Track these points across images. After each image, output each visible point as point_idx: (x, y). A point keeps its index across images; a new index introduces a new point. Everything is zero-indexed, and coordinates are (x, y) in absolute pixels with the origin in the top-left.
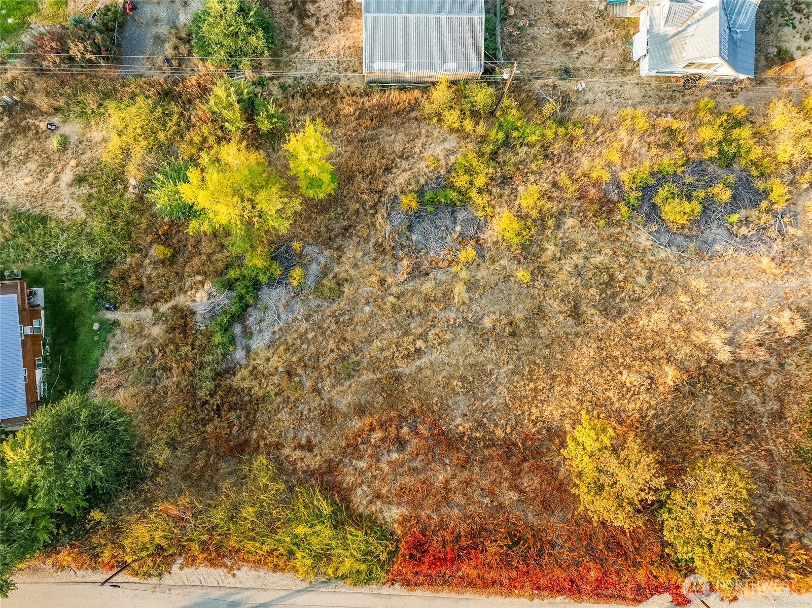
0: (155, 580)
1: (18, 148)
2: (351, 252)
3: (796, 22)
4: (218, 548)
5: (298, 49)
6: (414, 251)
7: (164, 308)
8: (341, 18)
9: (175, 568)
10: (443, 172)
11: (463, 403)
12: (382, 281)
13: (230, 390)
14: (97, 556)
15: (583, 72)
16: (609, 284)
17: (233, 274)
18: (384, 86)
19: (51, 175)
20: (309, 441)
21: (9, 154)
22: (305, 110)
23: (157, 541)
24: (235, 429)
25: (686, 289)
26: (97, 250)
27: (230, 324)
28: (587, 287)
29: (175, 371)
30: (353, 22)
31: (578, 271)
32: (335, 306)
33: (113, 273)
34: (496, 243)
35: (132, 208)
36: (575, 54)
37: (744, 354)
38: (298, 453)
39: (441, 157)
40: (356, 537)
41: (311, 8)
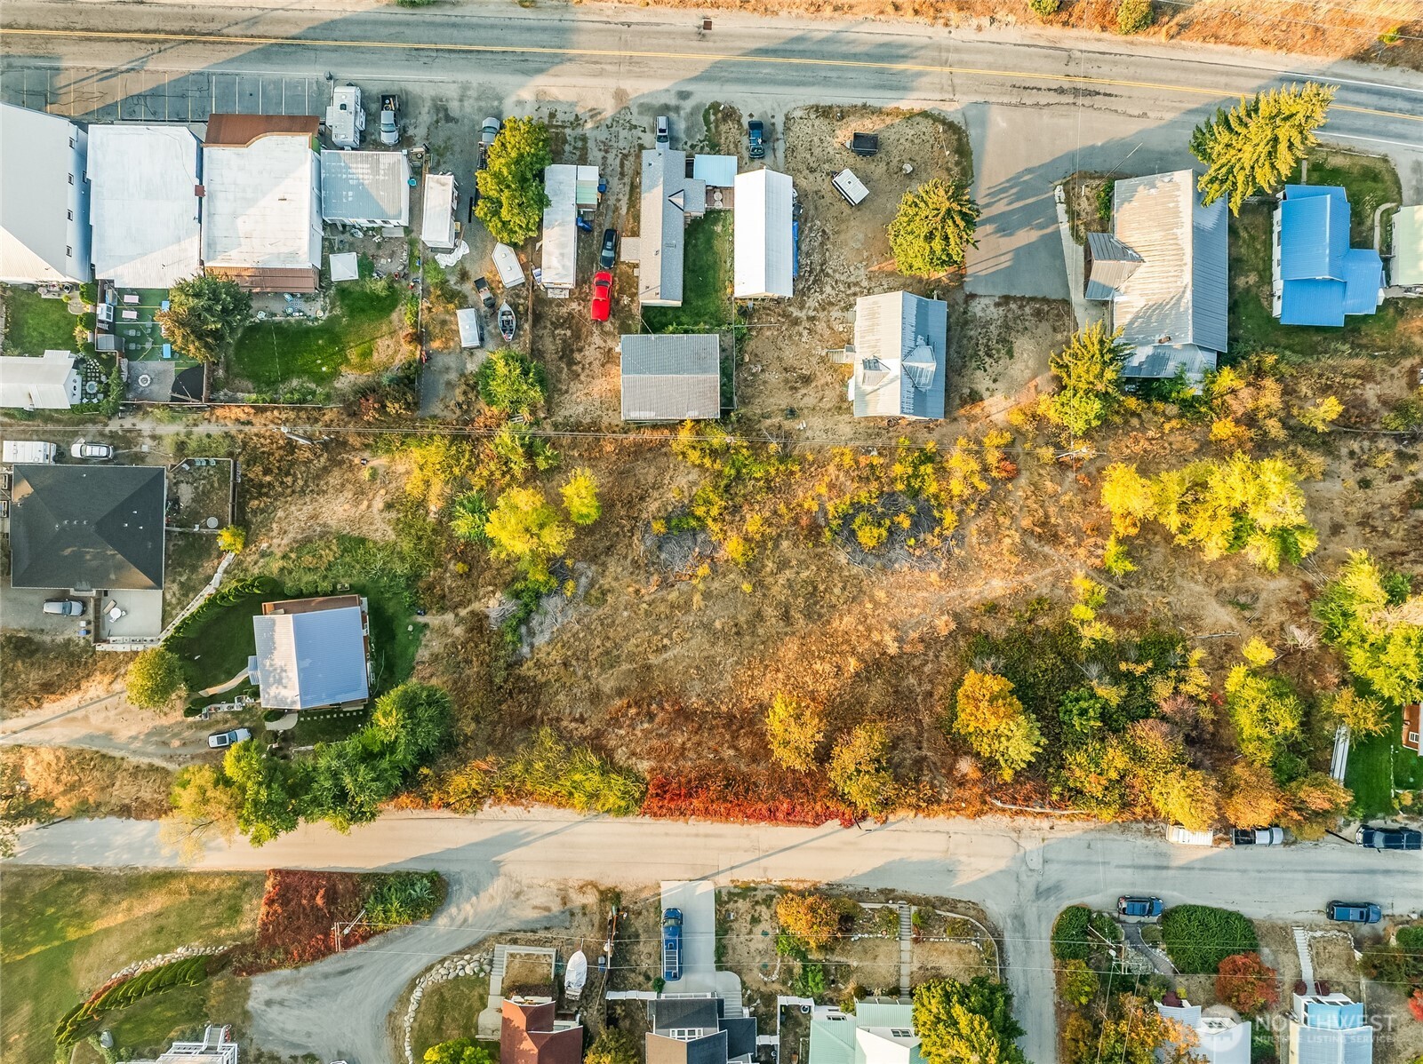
0: (471, 816)
1: (334, 478)
2: (613, 567)
3: (987, 366)
4: (519, 790)
5: (567, 392)
6: (664, 569)
7: (463, 612)
8: (603, 365)
9: (486, 807)
10: (686, 502)
11: (698, 686)
12: (637, 592)
13: (519, 678)
14: (427, 800)
15: (806, 411)
16: (813, 594)
17: (519, 586)
18: (640, 425)
19: (365, 503)
20: (581, 715)
21: (327, 483)
22: (573, 445)
23: (474, 786)
24: (524, 707)
25: (872, 599)
26: (407, 566)
27: (518, 626)
28: (796, 597)
29: (475, 663)
30: (614, 370)
31: (790, 584)
32: (600, 612)
33: (421, 584)
34: (727, 561)
35: (433, 530)
36: (799, 395)
37: (908, 648)
38: (573, 725)
39: (686, 489)
40: (617, 781)
41: (578, 356)
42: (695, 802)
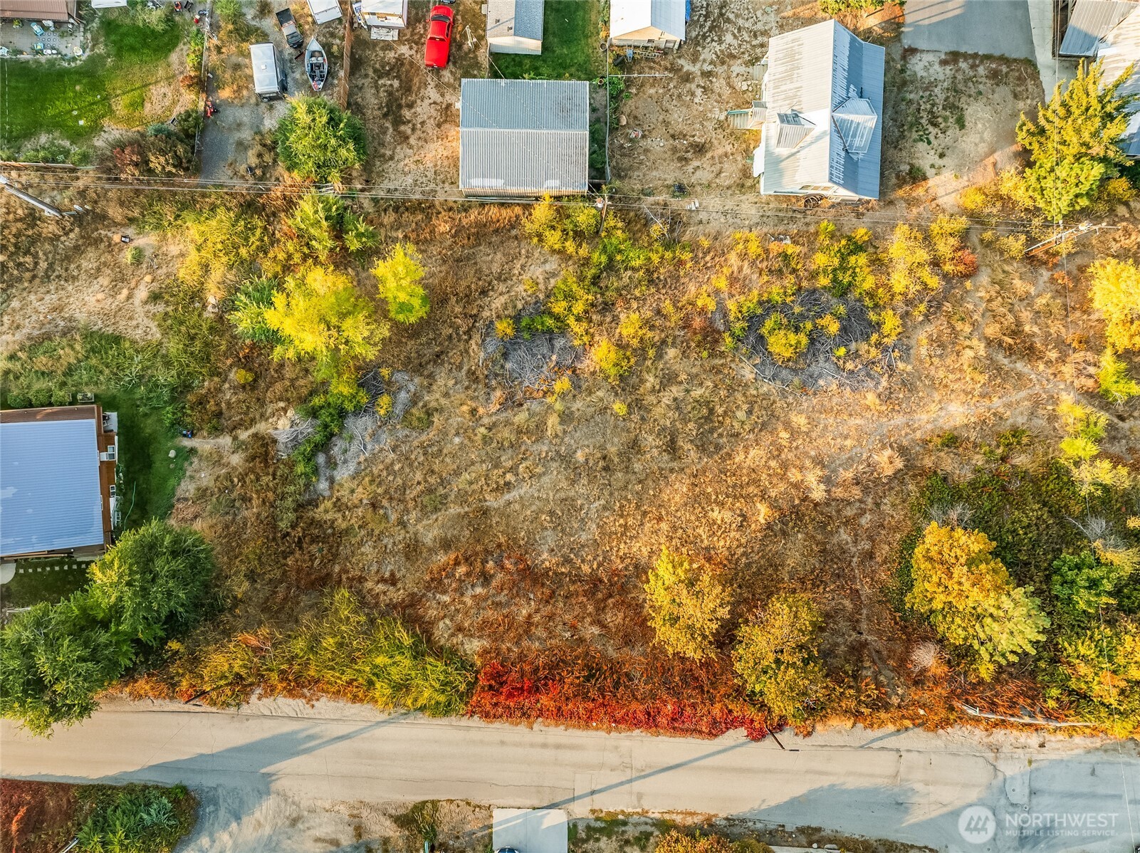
0: (233, 710)
1: (89, 261)
2: (443, 380)
3: (932, 138)
4: (298, 676)
5: (392, 158)
6: (509, 381)
7: (244, 435)
8: (439, 126)
9: (254, 698)
10: (542, 296)
11: (551, 538)
12: (473, 412)
13: (312, 522)
14: (174, 685)
15: (698, 189)
16: (708, 419)
17: (317, 401)
18: (482, 201)
19: (125, 292)
20: (392, 574)
21: (79, 267)
22: (397, 226)
23: (236, 669)
24: (317, 562)
25: (787, 425)
26: (174, 372)
27: (314, 454)
28: (685, 421)
29: (255, 502)
30: (452, 131)
31: (677, 404)
32: (424, 437)
33: (191, 397)
34: (593, 373)
35: (211, 328)
36: (690, 168)
37: (838, 493)
38: (381, 587)
39: (541, 280)
40: (436, 667)
41: (407, 114)
42: (544, 700)
